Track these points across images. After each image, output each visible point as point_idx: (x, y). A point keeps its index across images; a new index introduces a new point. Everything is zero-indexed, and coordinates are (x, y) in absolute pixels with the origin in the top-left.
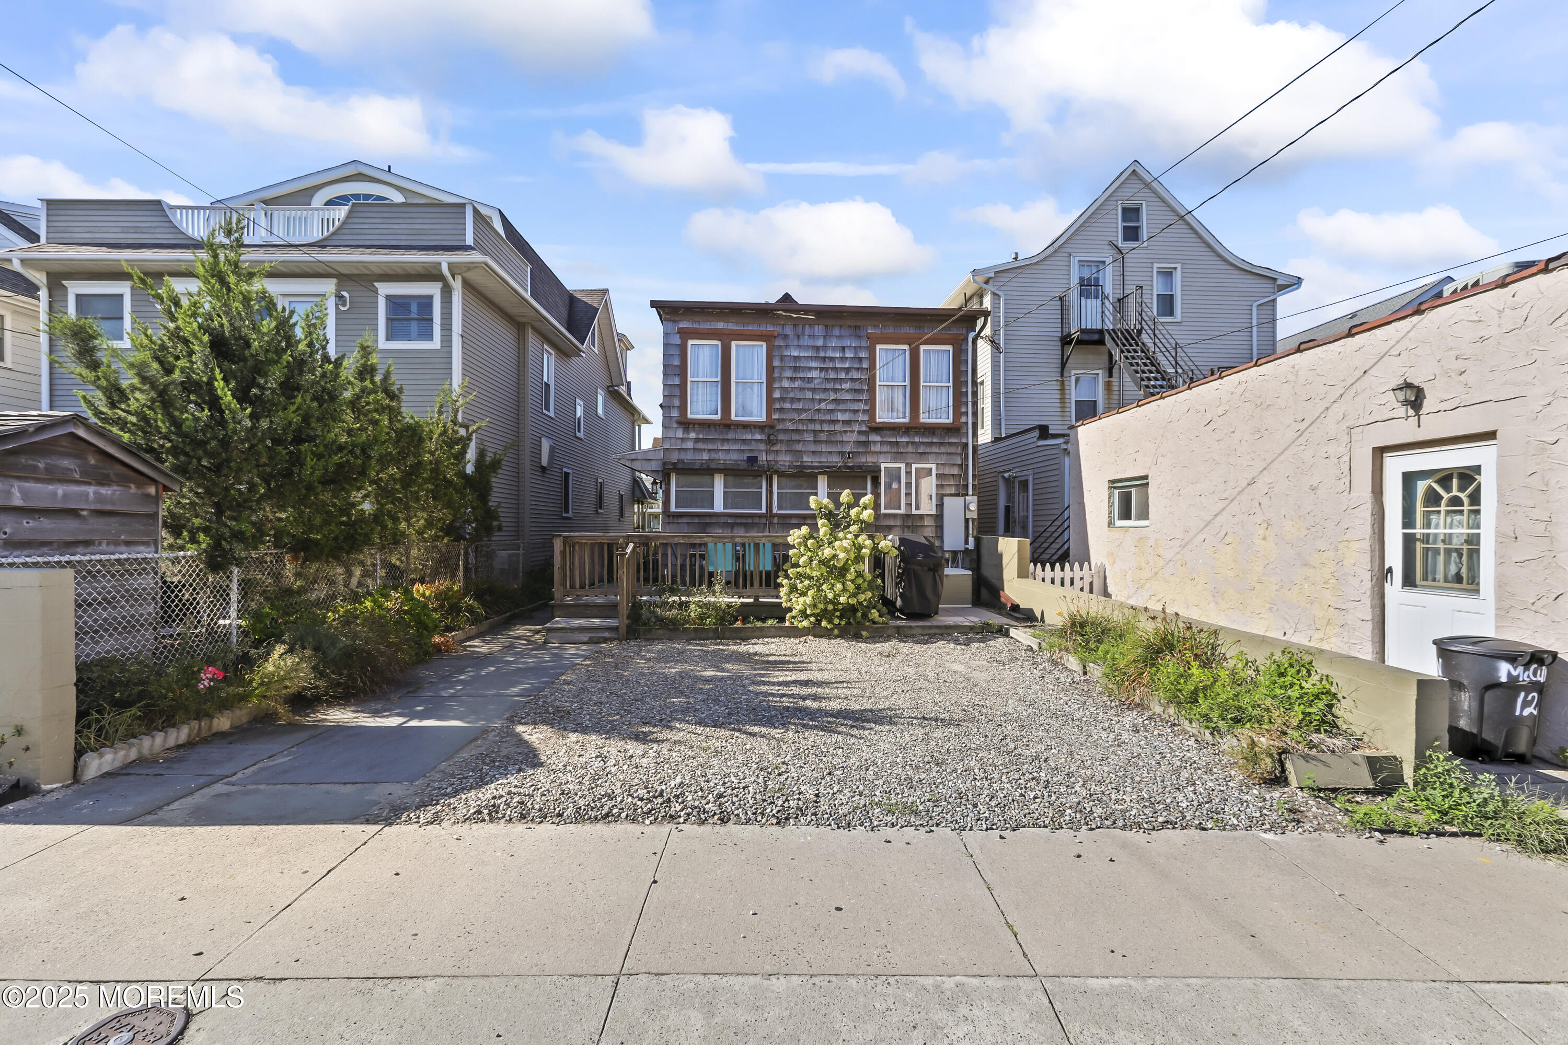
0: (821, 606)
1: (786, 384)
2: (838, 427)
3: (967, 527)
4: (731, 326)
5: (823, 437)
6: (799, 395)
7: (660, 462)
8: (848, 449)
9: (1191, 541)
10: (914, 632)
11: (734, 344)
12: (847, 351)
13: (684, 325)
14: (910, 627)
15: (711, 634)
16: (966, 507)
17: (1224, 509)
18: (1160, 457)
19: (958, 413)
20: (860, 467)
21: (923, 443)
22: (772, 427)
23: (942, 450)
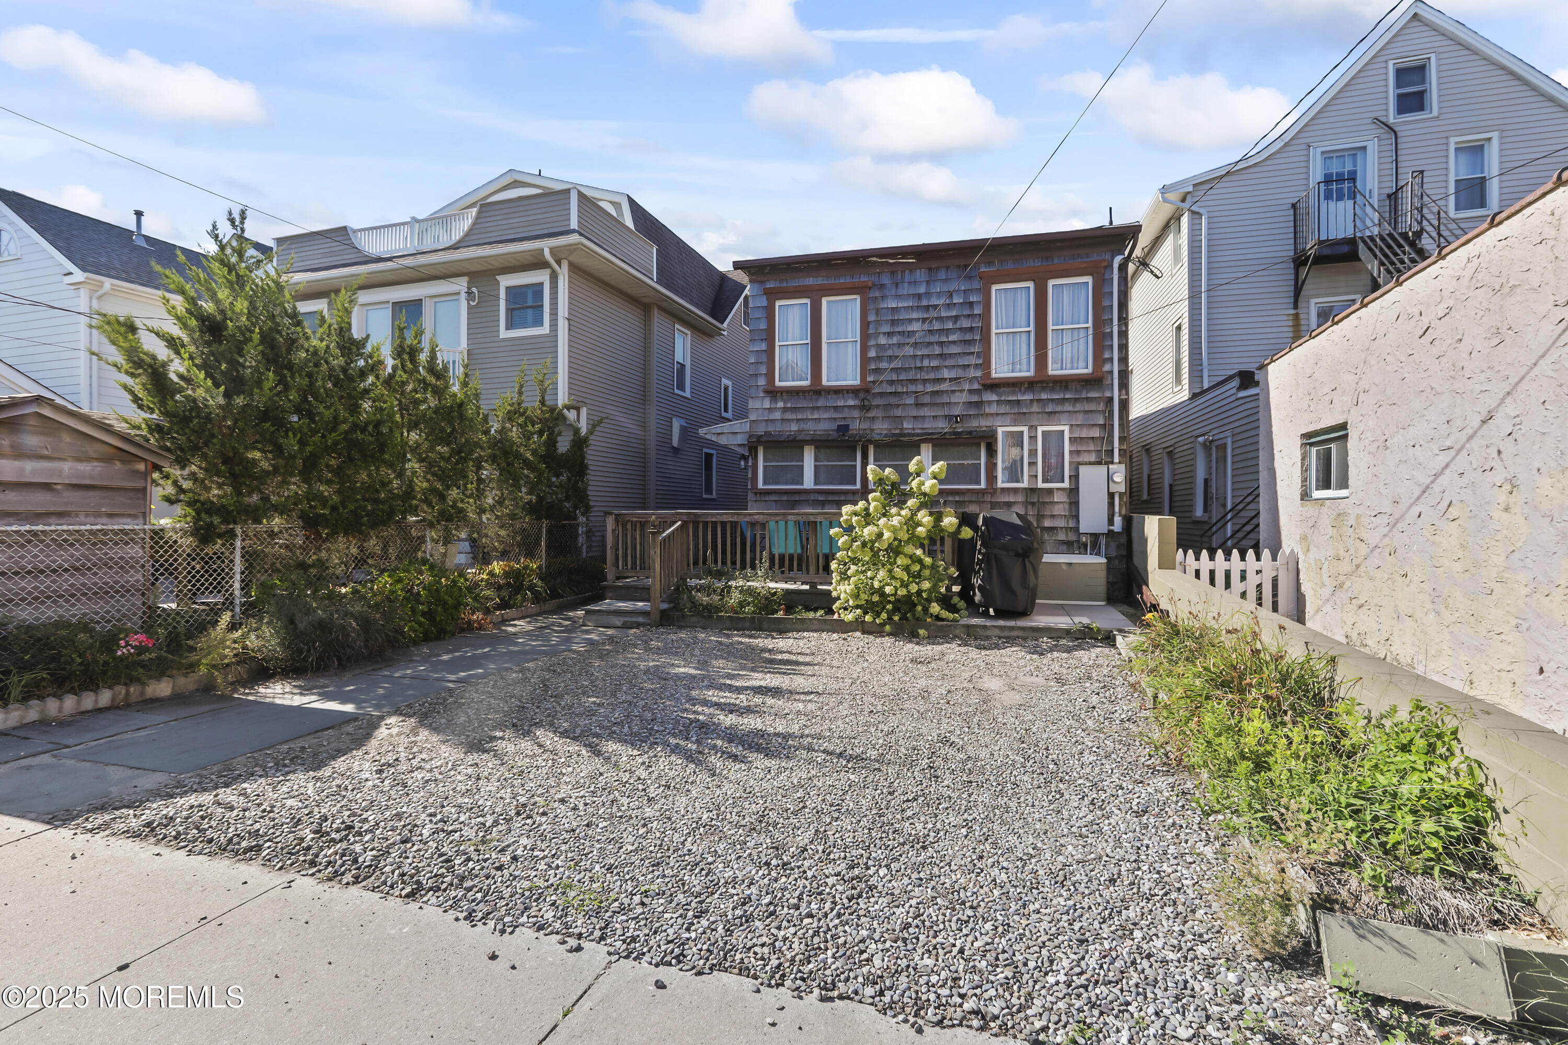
0: (864, 597)
1: (883, 340)
2: (944, 386)
3: (1111, 504)
4: (820, 281)
5: (927, 399)
6: (897, 352)
7: (747, 436)
8: (957, 411)
9: (1402, 517)
10: (989, 633)
11: (824, 301)
12: (955, 296)
13: (770, 285)
14: (985, 627)
15: (748, 625)
16: (1109, 478)
17: (1447, 466)
18: (1361, 394)
19: (1100, 358)
20: (970, 433)
21: (1052, 400)
22: (867, 391)
23: (1078, 407)
